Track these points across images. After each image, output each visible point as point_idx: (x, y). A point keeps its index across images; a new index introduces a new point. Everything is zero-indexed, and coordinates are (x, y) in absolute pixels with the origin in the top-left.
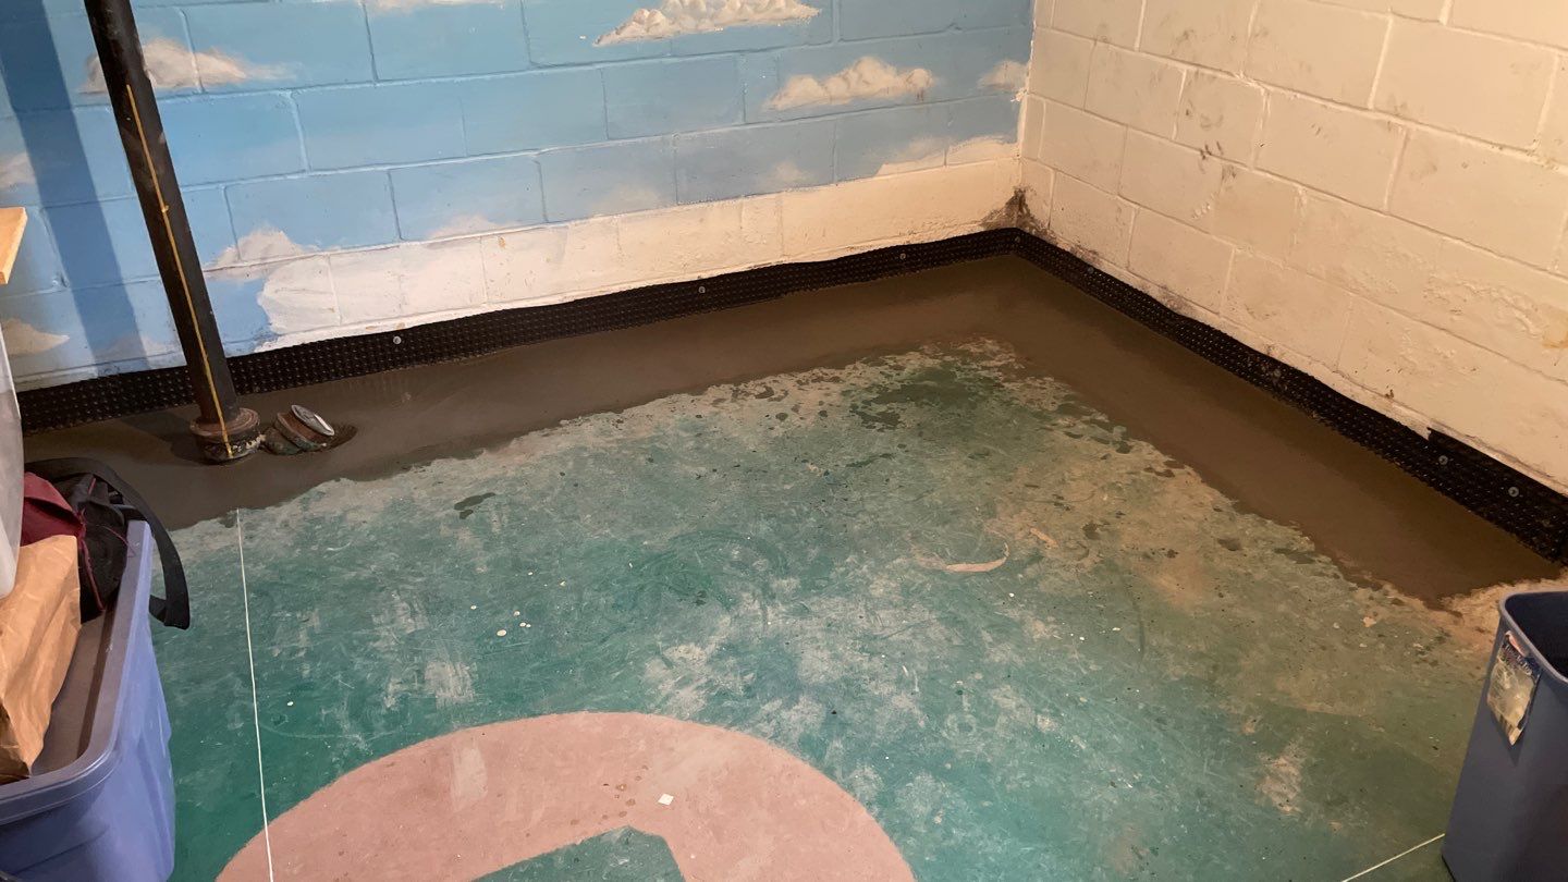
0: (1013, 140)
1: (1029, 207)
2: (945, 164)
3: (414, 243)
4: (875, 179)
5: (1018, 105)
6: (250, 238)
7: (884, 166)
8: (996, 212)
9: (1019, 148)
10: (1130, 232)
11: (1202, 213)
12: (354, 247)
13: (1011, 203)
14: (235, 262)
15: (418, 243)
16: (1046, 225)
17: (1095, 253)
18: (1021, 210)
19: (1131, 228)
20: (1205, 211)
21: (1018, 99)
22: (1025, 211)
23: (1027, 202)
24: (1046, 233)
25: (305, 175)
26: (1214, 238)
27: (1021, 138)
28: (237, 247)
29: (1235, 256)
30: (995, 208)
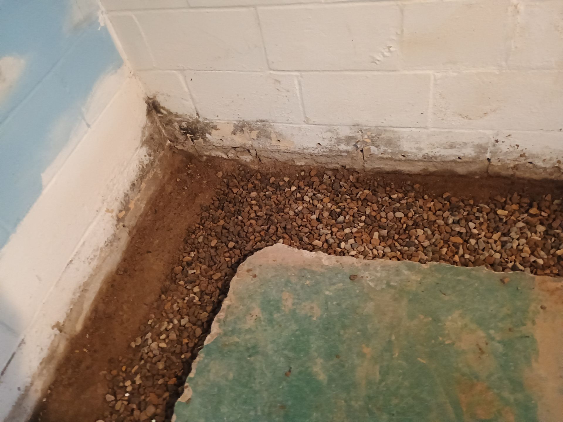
0: (120, 63)
1: (167, 108)
2: (89, 126)
4: (45, 192)
5: (105, 28)
7: (43, 175)
8: (144, 128)
9: (128, 66)
10: (298, 95)
11: (384, 56)
13: (149, 113)
16: (195, 116)
17: (264, 121)
18: (159, 112)
19: (298, 92)
20: (386, 54)
21: (102, 24)
22: (165, 112)
23: (162, 105)
24: (198, 122)
26: (406, 72)
27: (124, 56)
29: (435, 80)
30: (142, 126)
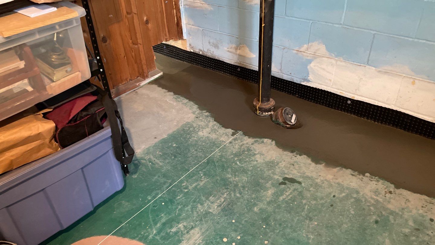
3: (372, 68)
6: (313, 44)
12: (348, 60)
14: (306, 51)
15: (374, 68)
25: (341, 26)
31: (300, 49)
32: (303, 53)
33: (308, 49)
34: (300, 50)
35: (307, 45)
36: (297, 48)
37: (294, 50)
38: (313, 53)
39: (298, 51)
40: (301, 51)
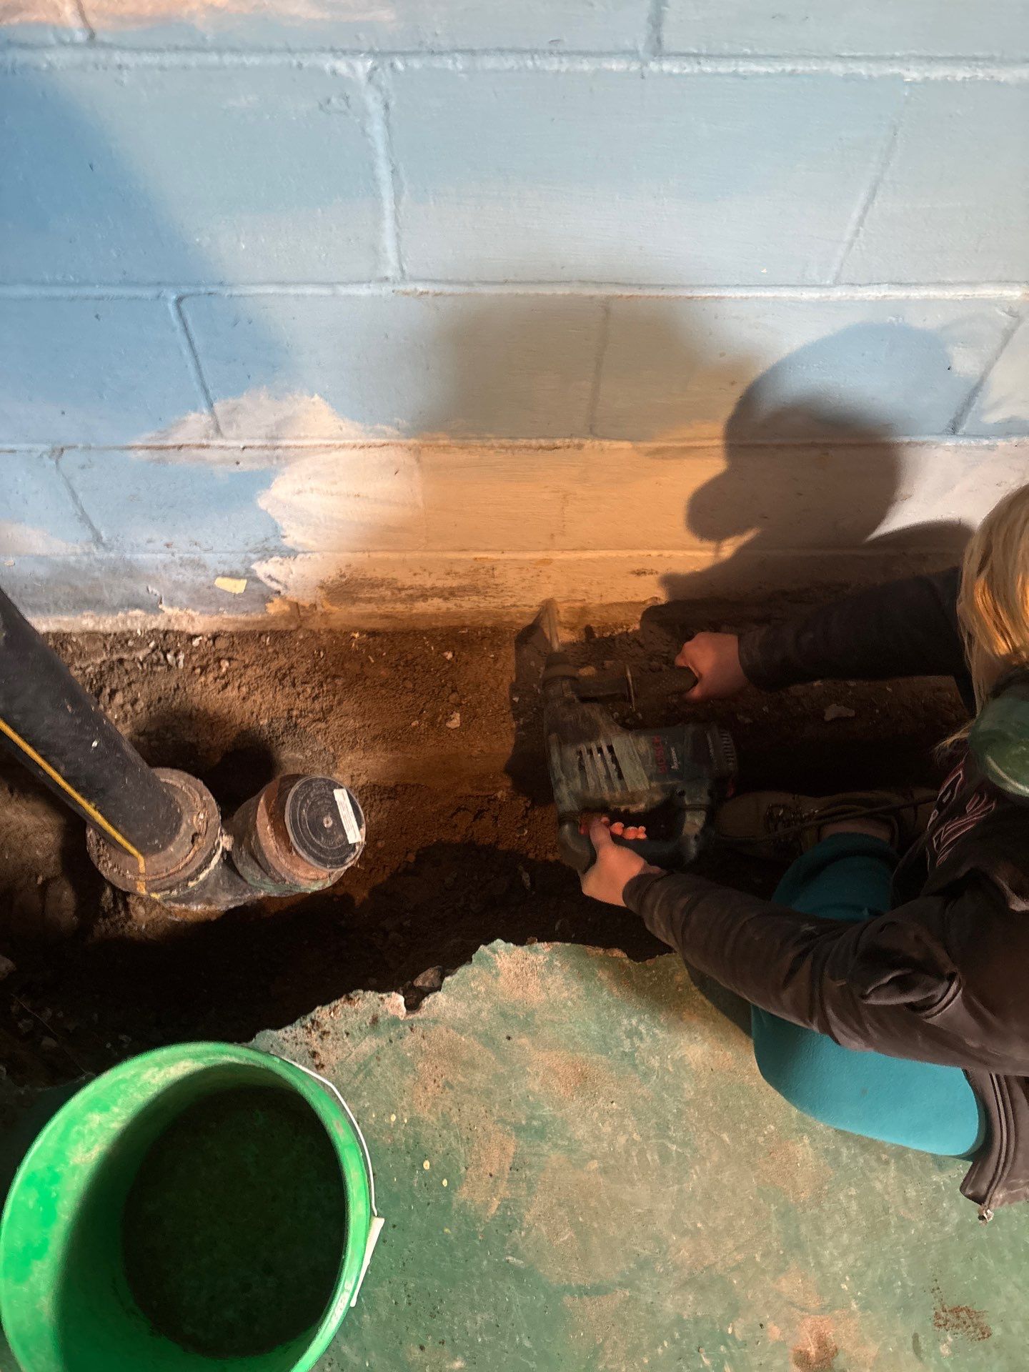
3: (617, 445)
6: (244, 400)
14: (207, 437)
15: (626, 445)
25: (386, 289)
28: (213, 413)
31: (166, 438)
32: (195, 452)
33: (218, 430)
34: (170, 443)
35: (205, 411)
36: (149, 435)
37: (130, 448)
38: (258, 443)
39: (161, 448)
40: (180, 447)
